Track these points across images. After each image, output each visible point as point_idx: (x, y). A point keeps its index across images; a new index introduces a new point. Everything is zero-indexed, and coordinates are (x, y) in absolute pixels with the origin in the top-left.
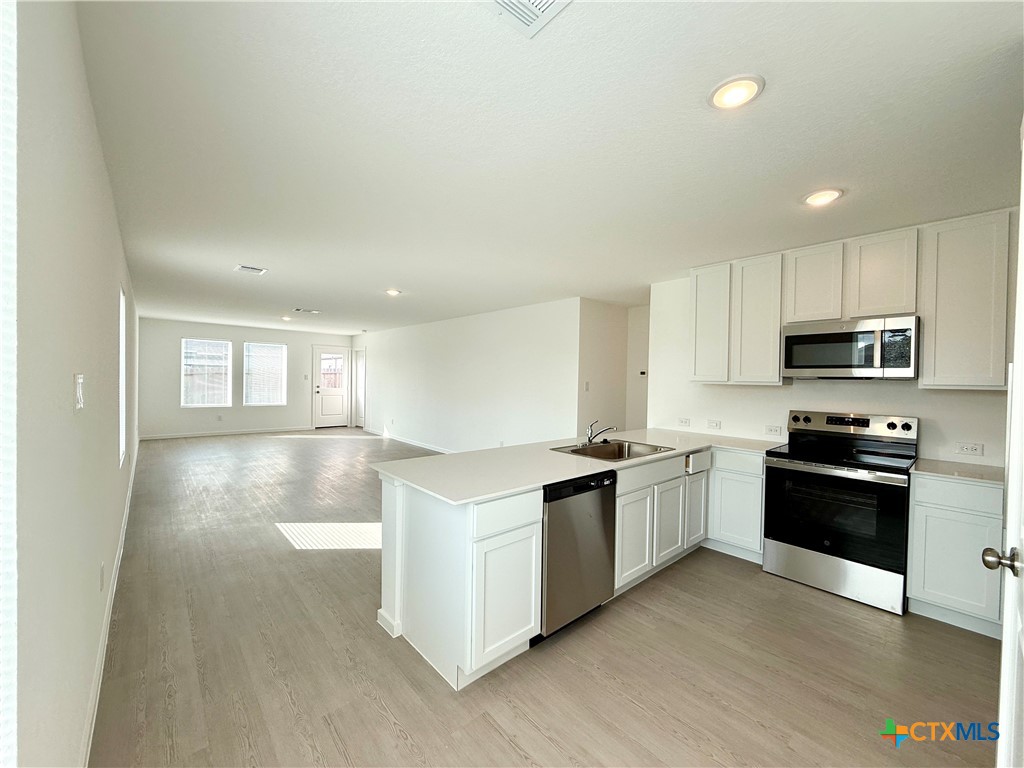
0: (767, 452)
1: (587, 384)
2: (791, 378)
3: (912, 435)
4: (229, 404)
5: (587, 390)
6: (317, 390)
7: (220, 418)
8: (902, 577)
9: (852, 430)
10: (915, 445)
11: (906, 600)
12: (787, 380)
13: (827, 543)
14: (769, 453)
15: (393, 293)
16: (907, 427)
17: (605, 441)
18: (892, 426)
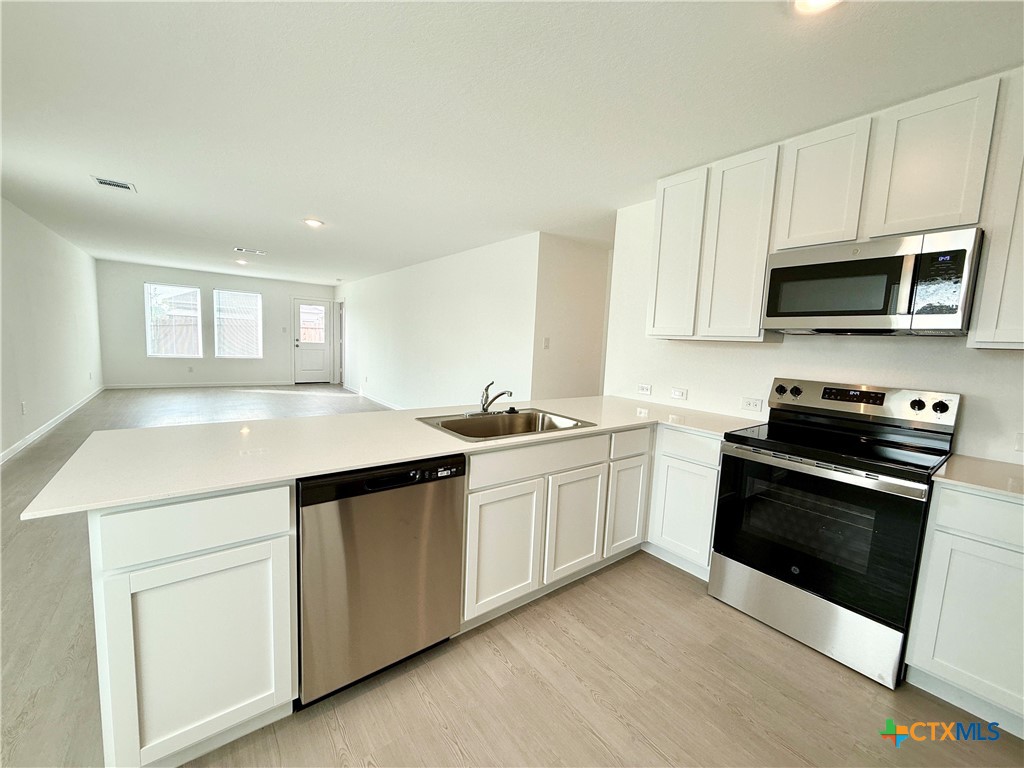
0: (726, 434)
1: (547, 340)
2: (776, 332)
3: (948, 419)
4: (201, 355)
5: (547, 347)
6: (297, 343)
7: (191, 370)
8: (900, 636)
9: (862, 408)
10: (952, 436)
11: (902, 669)
12: (772, 335)
13: (795, 570)
14: (729, 437)
15: (314, 224)
16: (941, 407)
17: (512, 411)
18: (918, 405)
